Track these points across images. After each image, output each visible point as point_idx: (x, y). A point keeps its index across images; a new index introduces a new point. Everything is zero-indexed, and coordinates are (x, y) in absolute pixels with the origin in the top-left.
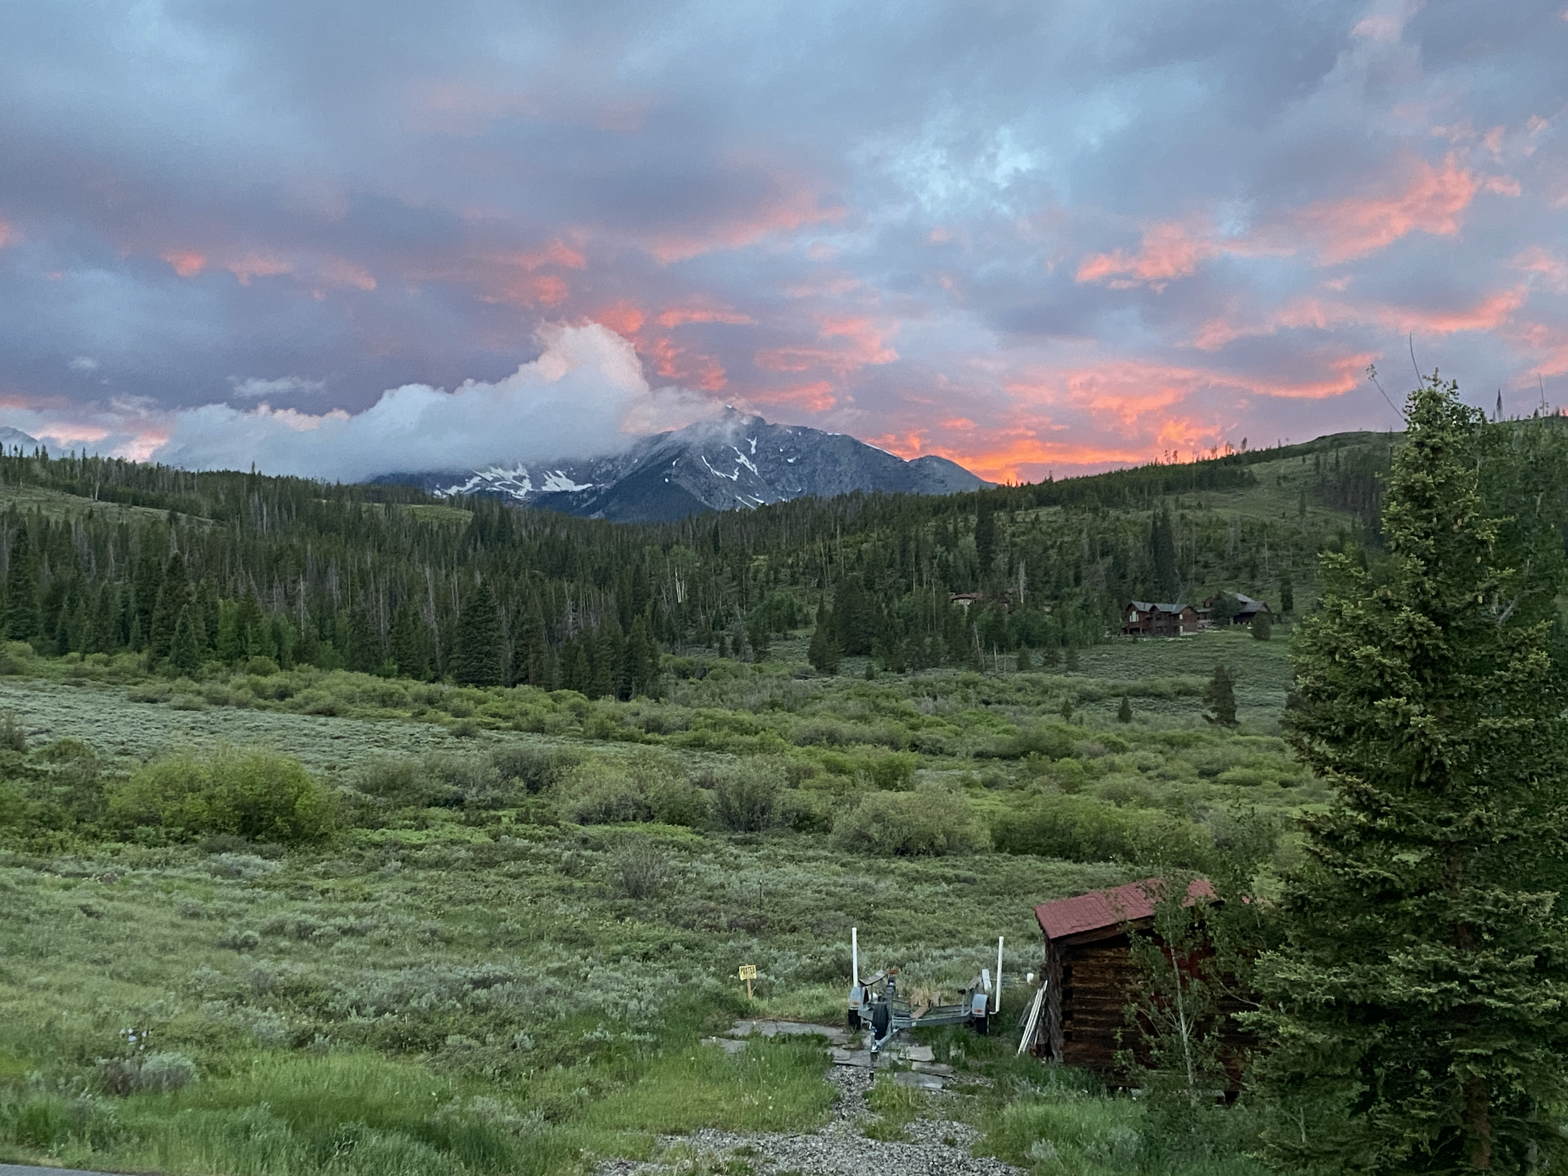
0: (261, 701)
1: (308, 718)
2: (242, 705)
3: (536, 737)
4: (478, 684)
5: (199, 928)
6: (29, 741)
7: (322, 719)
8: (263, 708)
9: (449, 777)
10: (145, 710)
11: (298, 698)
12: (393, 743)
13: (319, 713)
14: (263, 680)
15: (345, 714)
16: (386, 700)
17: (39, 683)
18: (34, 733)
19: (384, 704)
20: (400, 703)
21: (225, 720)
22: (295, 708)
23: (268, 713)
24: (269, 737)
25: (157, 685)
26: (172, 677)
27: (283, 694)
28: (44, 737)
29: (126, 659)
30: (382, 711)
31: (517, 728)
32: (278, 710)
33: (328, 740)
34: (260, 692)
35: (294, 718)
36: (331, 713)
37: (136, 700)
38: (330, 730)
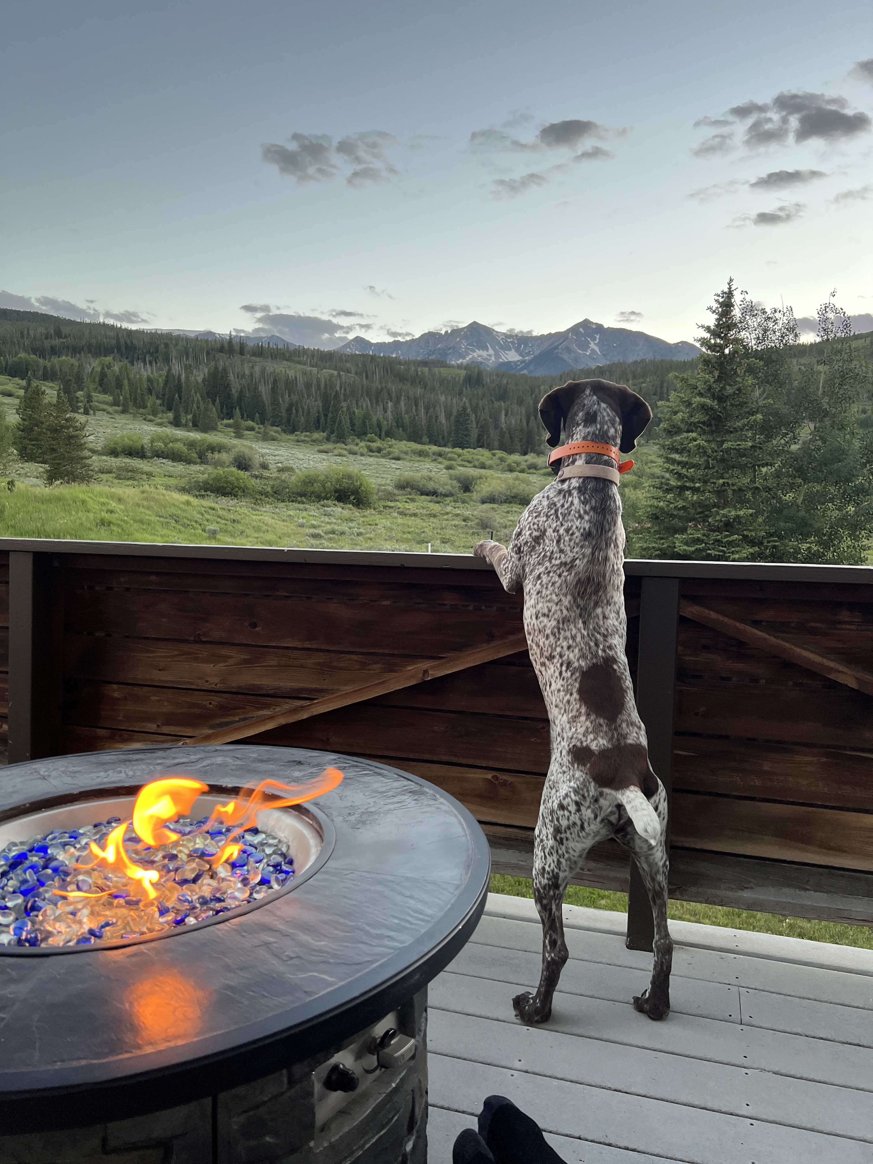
0: (371, 454)
1: (388, 460)
2: (362, 455)
3: (481, 470)
4: (460, 447)
6: (273, 466)
7: (394, 461)
10: (324, 456)
11: (385, 452)
13: (393, 459)
14: (371, 444)
15: (403, 459)
16: (421, 454)
17: (283, 444)
18: (276, 463)
19: (420, 456)
20: (427, 455)
21: (354, 460)
22: (383, 457)
23: (372, 458)
25: (329, 446)
26: (335, 443)
27: (379, 450)
28: (280, 465)
29: (316, 435)
30: (419, 459)
31: (475, 466)
32: (377, 457)
33: (394, 469)
34: (370, 449)
35: (383, 461)
36: (398, 459)
37: (320, 452)
38: (395, 466)
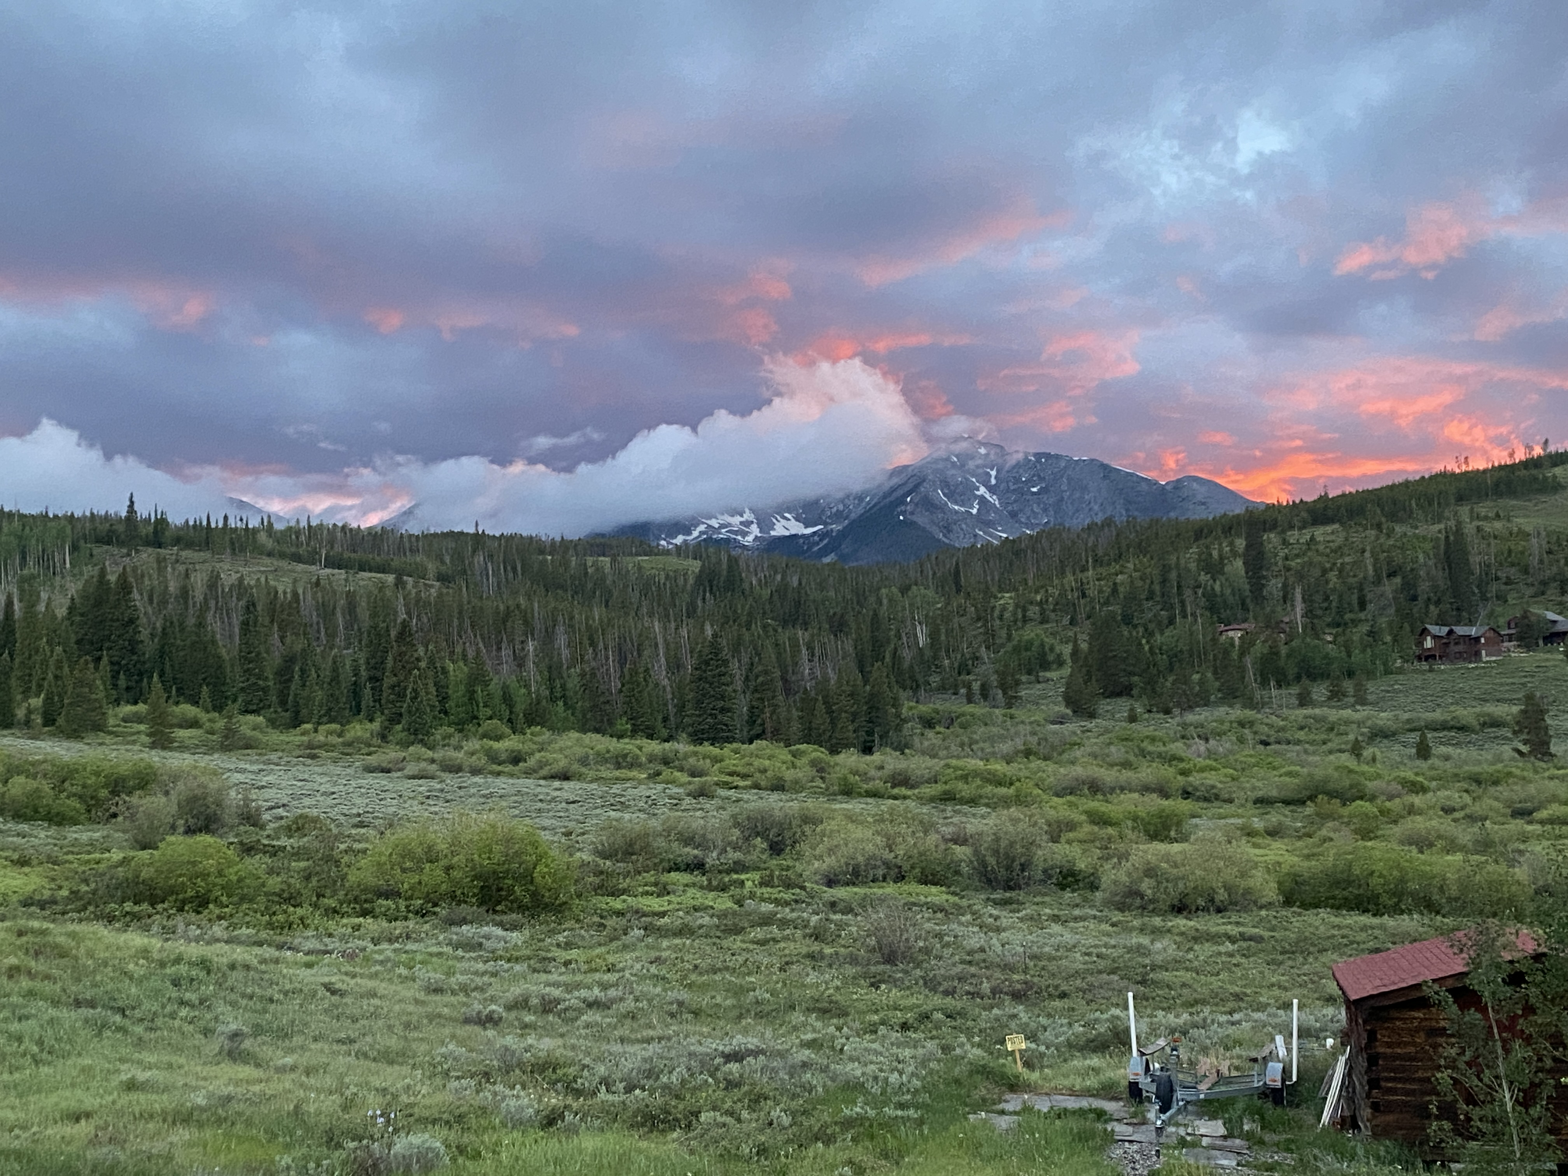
0: (495, 767)
1: (542, 782)
2: (475, 772)
3: (775, 796)
4: (713, 741)
5: (441, 1004)
6: (266, 816)
7: (557, 784)
8: (499, 774)
9: (688, 840)
10: (380, 780)
11: (532, 762)
12: (629, 806)
13: (553, 777)
14: (496, 745)
15: (580, 777)
16: (620, 761)
17: (274, 757)
18: (271, 808)
19: (618, 766)
20: (634, 764)
21: (460, 788)
22: (528, 773)
23: (502, 779)
24: (504, 804)
25: (392, 753)
26: (405, 745)
27: (516, 759)
28: (281, 812)
29: (358, 729)
30: (617, 773)
31: (757, 786)
32: (511, 775)
33: (564, 805)
34: (493, 758)
35: (528, 784)
36: (565, 777)
37: (369, 769)
38: (565, 795)
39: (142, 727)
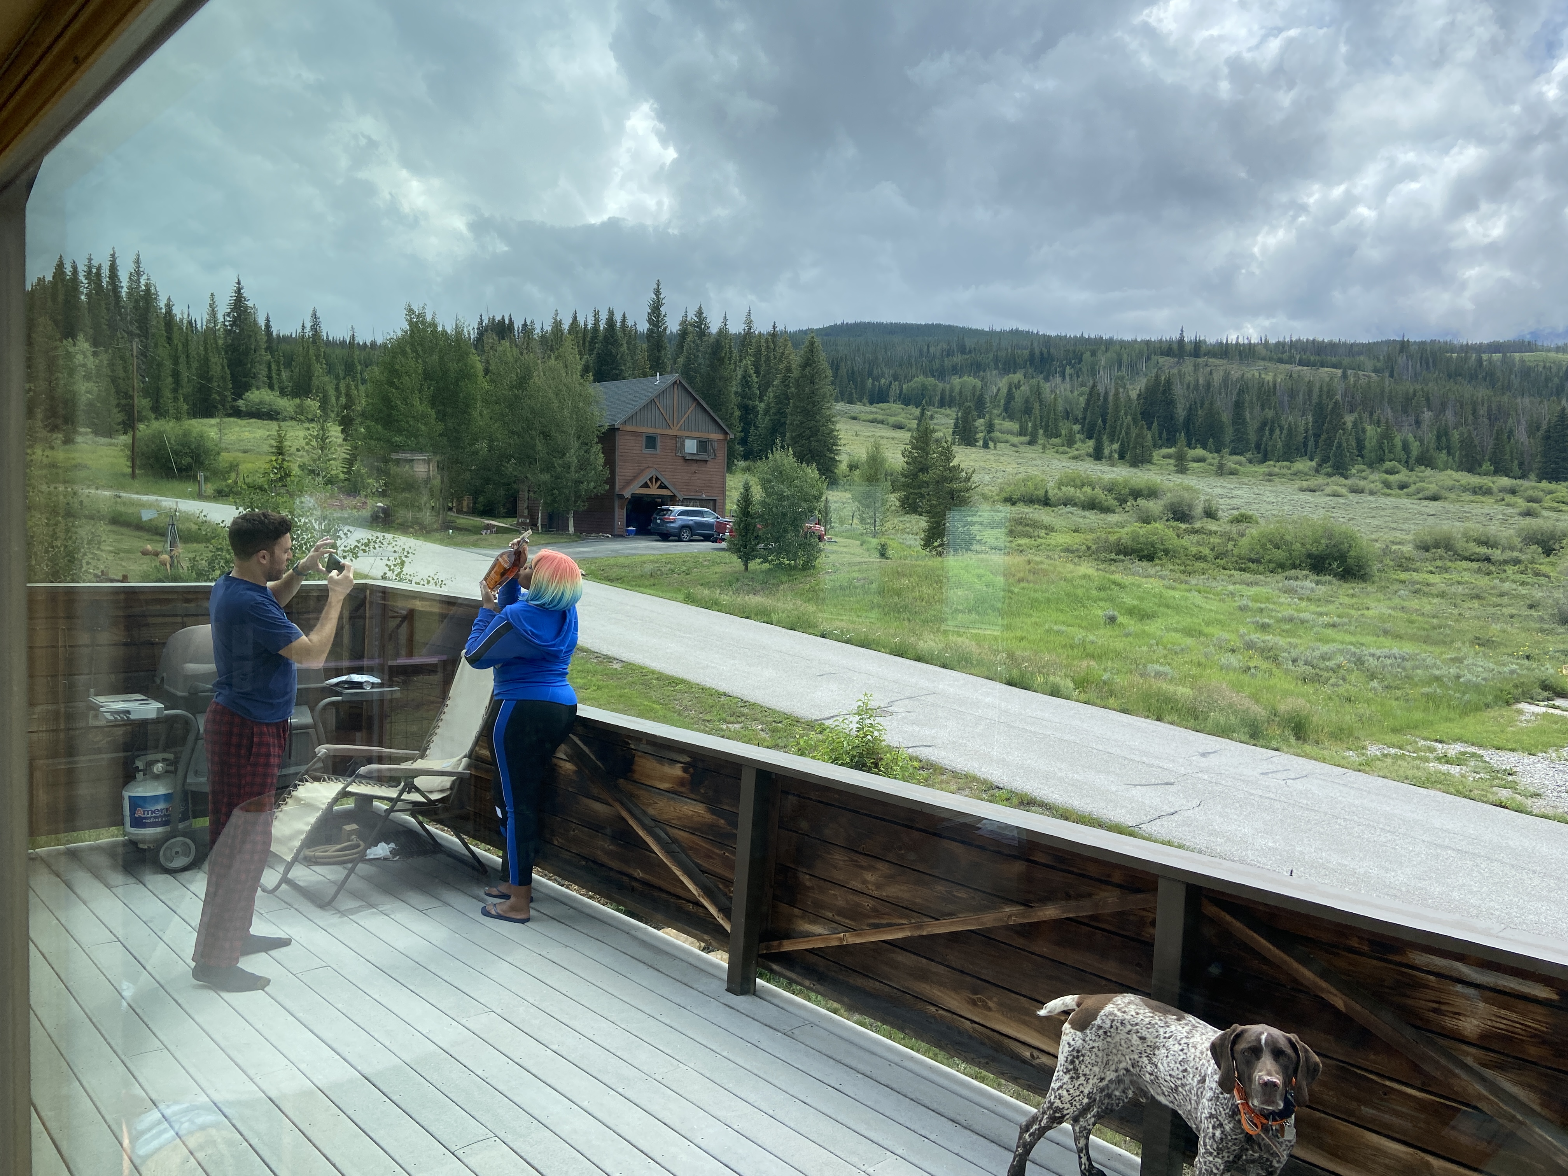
0: (1389, 491)
1: (1416, 501)
2: (1372, 493)
4: (1553, 480)
7: (1426, 503)
8: (1389, 495)
9: (1486, 543)
10: (1307, 496)
11: (1412, 488)
13: (1425, 498)
14: (1391, 478)
15: (1444, 499)
16: (1477, 490)
17: (1246, 480)
19: (1475, 493)
20: (1488, 492)
21: (1357, 503)
22: (1409, 495)
23: (1389, 498)
25: (1320, 480)
26: (1329, 475)
27: (1403, 486)
29: (1302, 465)
30: (1473, 498)
32: (1399, 496)
33: (1425, 517)
34: (1387, 485)
35: (1406, 502)
36: (1435, 498)
37: (1302, 490)
38: (1427, 510)
39: (1172, 461)
